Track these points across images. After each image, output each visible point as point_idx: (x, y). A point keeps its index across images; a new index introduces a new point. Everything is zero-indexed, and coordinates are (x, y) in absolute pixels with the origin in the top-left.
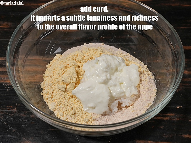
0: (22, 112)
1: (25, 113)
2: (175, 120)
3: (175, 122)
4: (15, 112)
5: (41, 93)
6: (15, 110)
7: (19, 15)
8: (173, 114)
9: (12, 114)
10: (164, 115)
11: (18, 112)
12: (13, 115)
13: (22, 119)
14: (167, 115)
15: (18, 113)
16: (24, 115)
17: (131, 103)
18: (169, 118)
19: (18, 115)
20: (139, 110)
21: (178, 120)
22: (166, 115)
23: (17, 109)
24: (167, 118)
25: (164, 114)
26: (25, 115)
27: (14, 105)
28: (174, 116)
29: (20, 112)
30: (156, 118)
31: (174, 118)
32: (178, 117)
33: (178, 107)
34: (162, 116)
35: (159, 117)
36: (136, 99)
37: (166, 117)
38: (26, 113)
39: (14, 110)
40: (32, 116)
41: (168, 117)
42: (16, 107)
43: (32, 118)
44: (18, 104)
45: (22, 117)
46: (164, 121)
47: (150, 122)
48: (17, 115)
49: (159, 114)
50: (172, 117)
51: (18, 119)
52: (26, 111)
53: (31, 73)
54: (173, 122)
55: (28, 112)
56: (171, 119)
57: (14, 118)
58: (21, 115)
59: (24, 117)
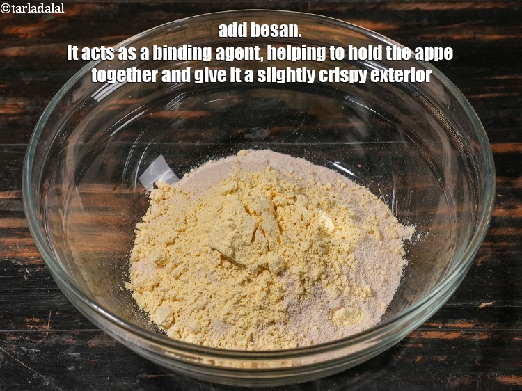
0: (65, 333)
1: (73, 335)
2: (476, 338)
3: (477, 343)
4: (47, 333)
6: (47, 328)
8: (469, 323)
9: (41, 338)
10: (446, 327)
11: (57, 333)
12: (43, 343)
13: (68, 350)
14: (454, 328)
15: (55, 337)
16: (71, 340)
18: (459, 333)
19: (57, 340)
21: (485, 337)
22: (451, 327)
23: (53, 326)
24: (454, 335)
25: (446, 325)
26: (75, 341)
27: (43, 315)
28: (473, 327)
29: (61, 334)
30: (426, 334)
31: (474, 334)
32: (484, 331)
33: (483, 305)
34: (441, 331)
35: (432, 332)
37: (452, 331)
38: (78, 336)
39: (44, 328)
40: (93, 342)
41: (456, 331)
42: (49, 320)
43: (93, 348)
44: (54, 313)
45: (68, 346)
46: (448, 341)
47: (411, 346)
48: (53, 340)
49: (434, 324)
50: (468, 332)
51: (58, 352)
52: (77, 331)
53: (85, 228)
54: (473, 345)
55: (83, 332)
56: (465, 336)
57: (45, 349)
58: (64, 342)
59: (72, 346)
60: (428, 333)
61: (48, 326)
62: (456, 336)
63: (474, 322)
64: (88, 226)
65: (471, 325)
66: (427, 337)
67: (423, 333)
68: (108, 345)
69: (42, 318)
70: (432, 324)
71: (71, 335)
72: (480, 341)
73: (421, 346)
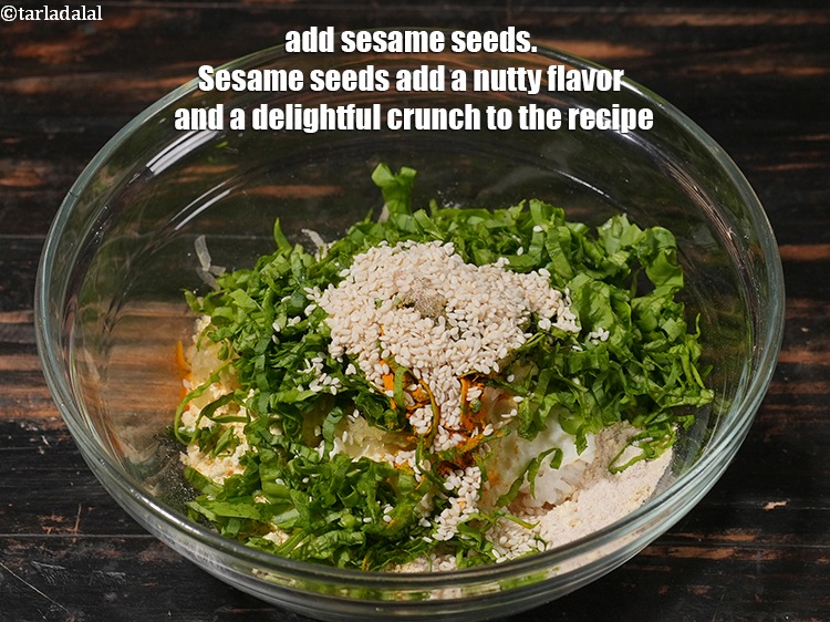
0: (103, 540)
1: (116, 544)
2: (757, 557)
3: (758, 567)
4: (74, 540)
5: (183, 456)
6: (74, 532)
7: (82, 130)
8: (747, 534)
9: (64, 548)
10: (710, 540)
11: (89, 540)
12: (67, 555)
13: (106, 567)
14: (724, 541)
15: (86, 546)
16: (112, 552)
17: (568, 490)
18: (730, 550)
19: (89, 552)
20: (597, 517)
21: (772, 557)
22: (718, 541)
23: (84, 528)
24: (722, 553)
25: (710, 536)
26: (118, 553)
27: (68, 510)
28: (754, 541)
29: (95, 541)
30: (677, 551)
31: (755, 553)
32: (771, 547)
33: (771, 506)
34: (700, 546)
35: (687, 548)
36: (585, 473)
37: (719, 547)
38: (123, 544)
39: (69, 532)
40: (147, 556)
41: (726, 547)
42: (78, 520)
43: (146, 564)
44: (85, 507)
45: (106, 561)
46: (712, 562)
47: (652, 569)
48: (83, 551)
49: (691, 535)
50: (744, 549)
51: (90, 570)
52: (122, 538)
53: (138, 373)
54: (751, 568)
55: (130, 539)
56: (741, 555)
57: (71, 565)
58: (99, 554)
59: (114, 560)
60: (680, 549)
61: (76, 529)
62: (726, 555)
63: (755, 533)
64: (143, 371)
65: (751, 538)
66: (678, 555)
67: (673, 549)
68: (170, 560)
69: (66, 516)
70: (688, 535)
71: (113, 543)
72: (764, 563)
73: (668, 569)
